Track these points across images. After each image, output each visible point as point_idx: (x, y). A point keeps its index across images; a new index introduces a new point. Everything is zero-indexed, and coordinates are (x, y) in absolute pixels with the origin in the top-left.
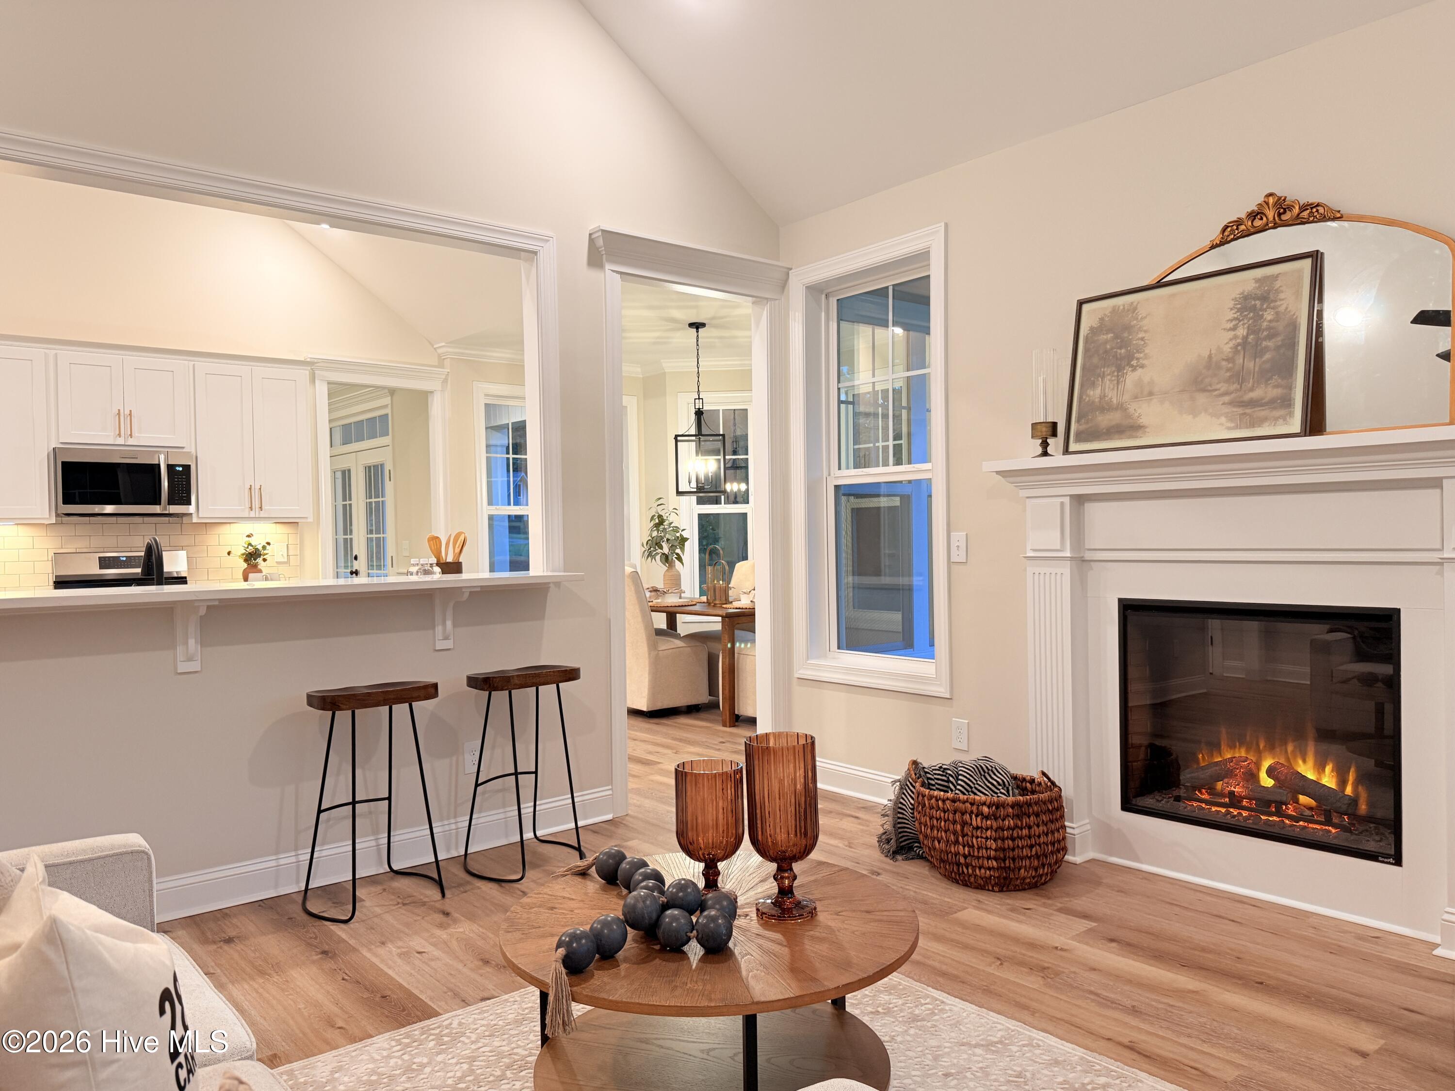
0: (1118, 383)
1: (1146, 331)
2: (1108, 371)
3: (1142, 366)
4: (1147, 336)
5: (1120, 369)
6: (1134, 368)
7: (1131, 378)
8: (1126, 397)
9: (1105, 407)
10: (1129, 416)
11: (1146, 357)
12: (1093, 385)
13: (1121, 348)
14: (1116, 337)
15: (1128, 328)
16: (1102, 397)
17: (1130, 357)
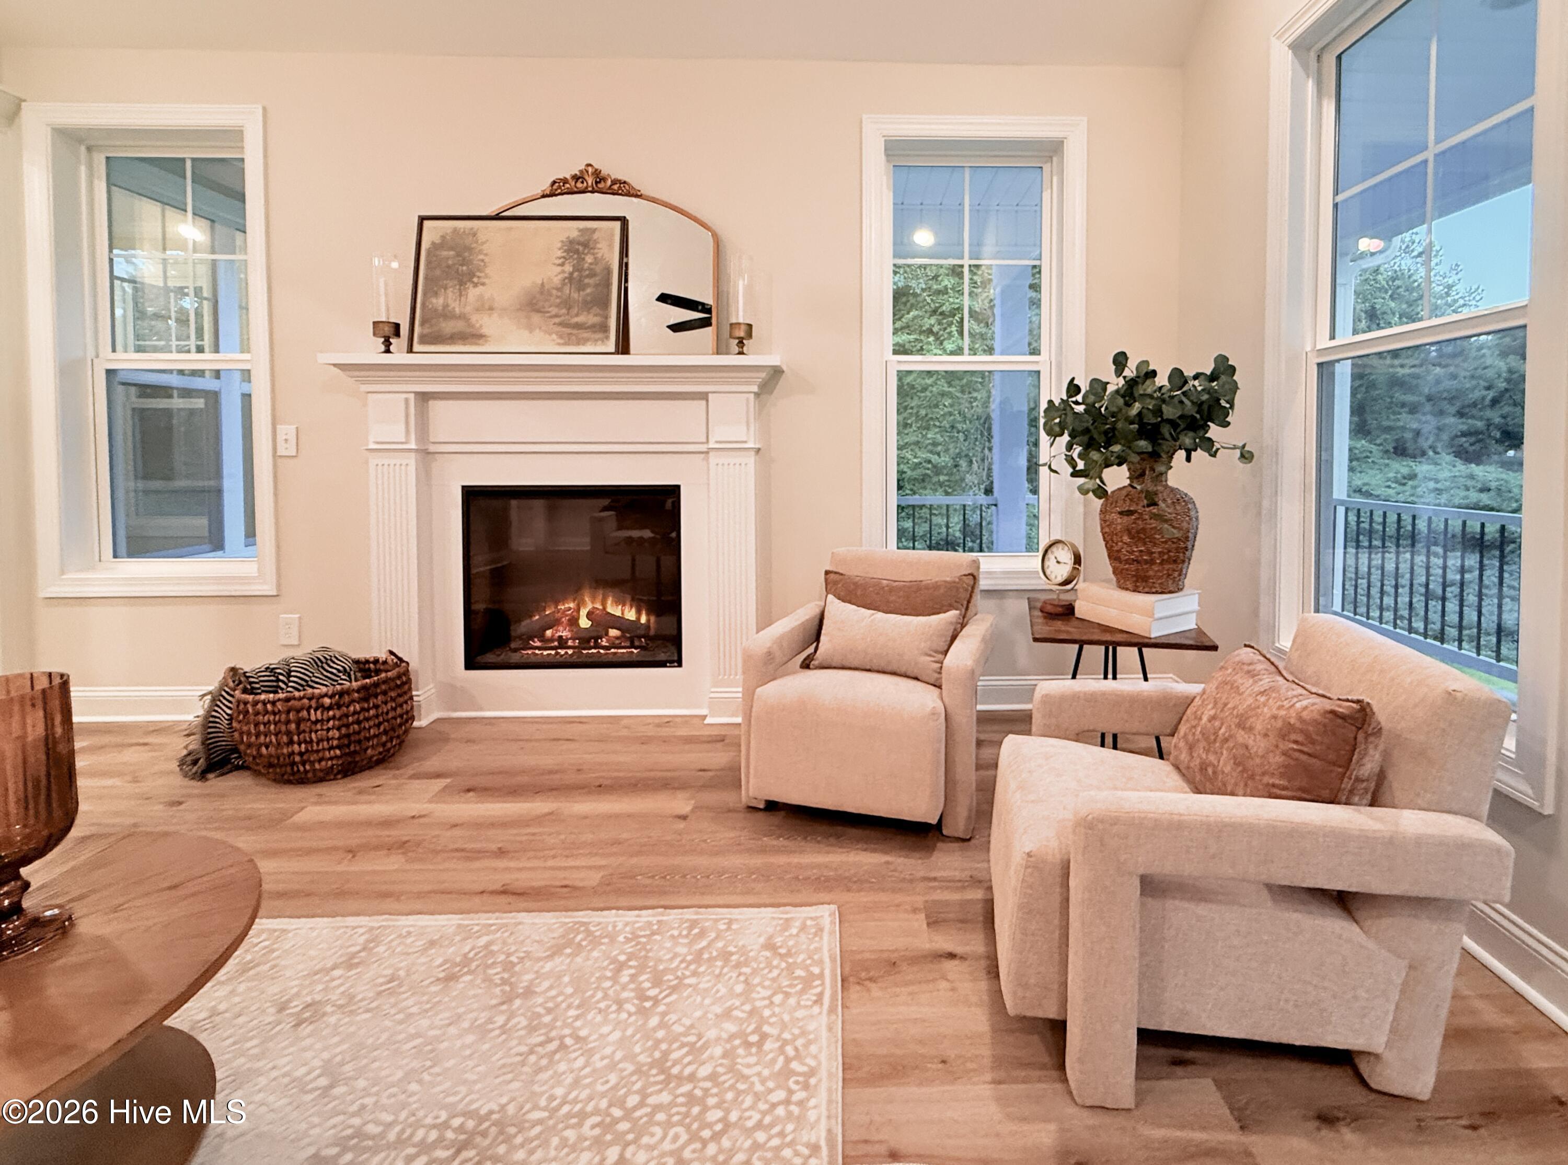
0: (461, 295)
1: (486, 255)
2: (450, 283)
3: (483, 284)
4: (487, 259)
5: (462, 283)
6: (476, 285)
7: (473, 293)
8: (468, 309)
9: (447, 314)
10: (470, 325)
11: (486, 276)
12: (436, 294)
13: (462, 265)
14: (458, 255)
15: (469, 249)
16: (446, 306)
17: (471, 275)
